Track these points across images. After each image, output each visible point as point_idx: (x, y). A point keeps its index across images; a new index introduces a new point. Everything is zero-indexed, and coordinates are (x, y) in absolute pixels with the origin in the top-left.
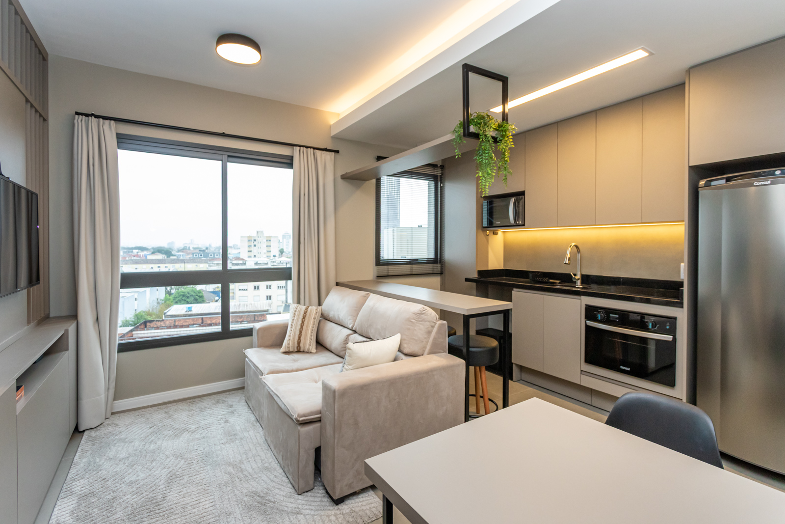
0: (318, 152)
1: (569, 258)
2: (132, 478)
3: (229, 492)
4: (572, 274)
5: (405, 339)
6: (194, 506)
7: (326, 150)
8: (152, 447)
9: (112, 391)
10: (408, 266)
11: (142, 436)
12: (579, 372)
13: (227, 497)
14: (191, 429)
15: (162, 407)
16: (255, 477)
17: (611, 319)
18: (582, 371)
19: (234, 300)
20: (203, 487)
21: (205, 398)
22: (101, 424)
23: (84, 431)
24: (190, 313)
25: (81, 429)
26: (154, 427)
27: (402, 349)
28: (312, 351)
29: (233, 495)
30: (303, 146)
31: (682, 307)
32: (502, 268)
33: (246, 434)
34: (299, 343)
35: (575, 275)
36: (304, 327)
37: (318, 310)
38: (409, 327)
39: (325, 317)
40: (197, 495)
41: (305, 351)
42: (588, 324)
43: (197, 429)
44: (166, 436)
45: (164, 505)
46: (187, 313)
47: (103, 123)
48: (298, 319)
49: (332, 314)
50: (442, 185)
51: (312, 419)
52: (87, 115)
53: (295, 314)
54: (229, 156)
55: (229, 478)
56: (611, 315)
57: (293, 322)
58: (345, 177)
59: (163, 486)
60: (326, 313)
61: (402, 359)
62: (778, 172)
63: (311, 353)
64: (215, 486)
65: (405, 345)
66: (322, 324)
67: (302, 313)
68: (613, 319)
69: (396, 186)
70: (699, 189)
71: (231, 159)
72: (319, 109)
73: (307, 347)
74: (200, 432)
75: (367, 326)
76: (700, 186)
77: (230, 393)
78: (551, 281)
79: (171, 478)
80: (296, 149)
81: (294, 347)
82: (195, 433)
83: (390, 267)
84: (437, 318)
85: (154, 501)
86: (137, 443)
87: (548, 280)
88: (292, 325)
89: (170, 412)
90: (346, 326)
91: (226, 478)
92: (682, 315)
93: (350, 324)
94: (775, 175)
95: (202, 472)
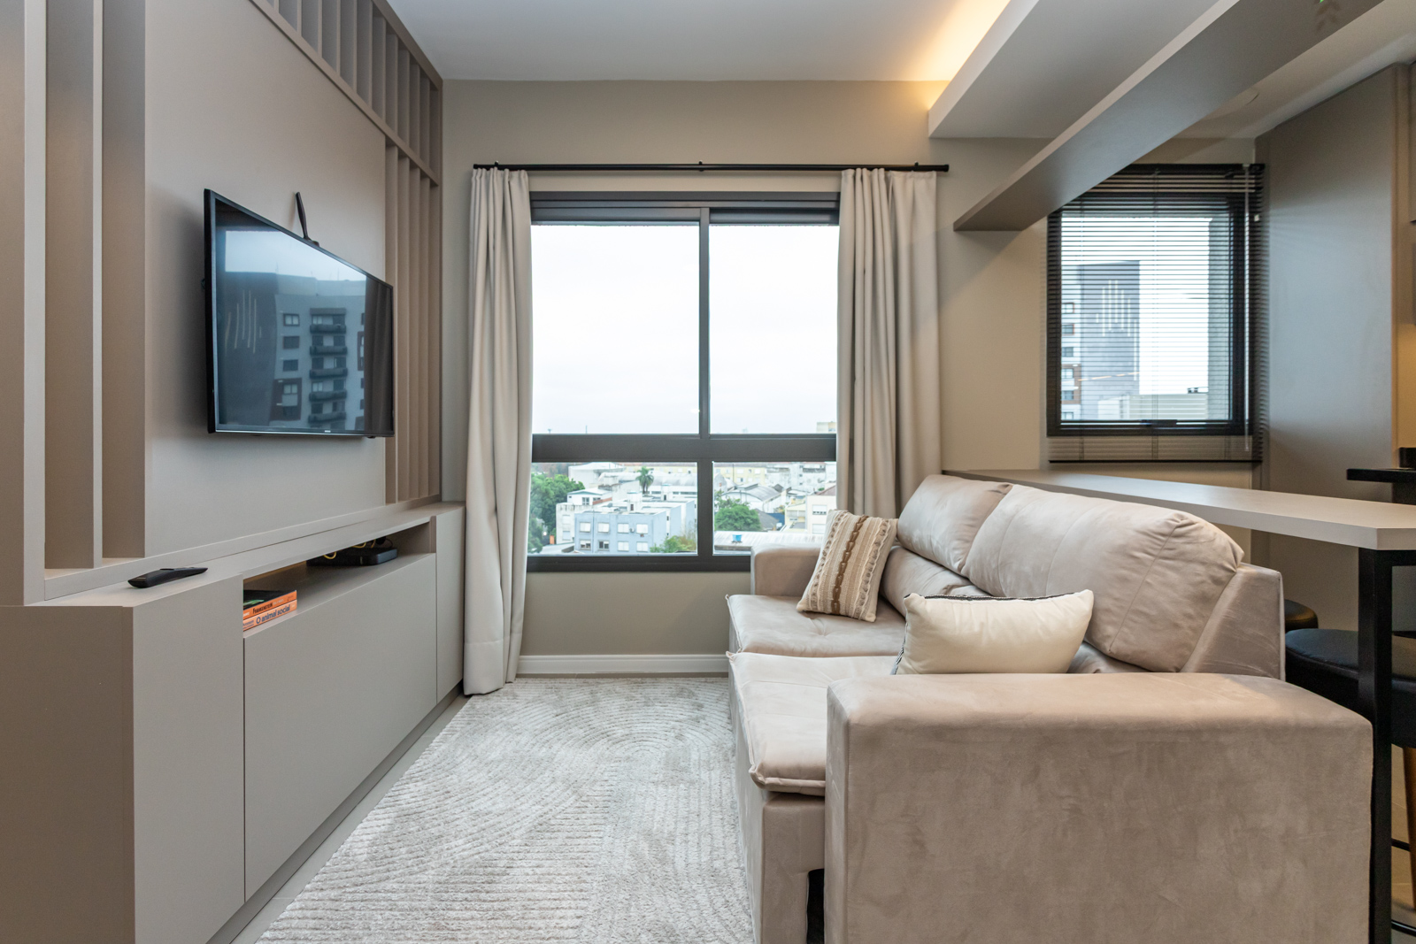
0: (897, 177)
2: (482, 804)
3: (620, 905)
5: (1108, 611)
6: (546, 913)
7: (917, 168)
8: (543, 752)
9: (517, 637)
10: (1145, 441)
11: (538, 727)
13: (610, 918)
14: (615, 736)
15: (591, 681)
16: (684, 886)
19: (806, 530)
20: (579, 871)
21: (663, 680)
22: (497, 690)
23: (470, 696)
24: (738, 545)
25: (467, 692)
26: (563, 715)
27: (1098, 637)
28: (867, 619)
29: (623, 915)
30: (862, 167)
33: (704, 776)
34: (836, 595)
36: (852, 561)
37: (889, 526)
38: (1124, 572)
39: (904, 545)
40: (560, 887)
41: (850, 614)
43: (623, 738)
44: (572, 737)
45: (499, 887)
46: (734, 545)
47: (510, 177)
48: (839, 541)
49: (917, 535)
50: (1256, 218)
51: (802, 787)
52: (488, 167)
53: (833, 530)
54: (713, 211)
55: (635, 868)
57: (828, 548)
58: (963, 227)
59: (519, 841)
60: (904, 534)
61: (1097, 671)
63: (863, 620)
64: (601, 879)
65: (1110, 630)
66: (895, 559)
67: (851, 529)
69: (1129, 311)
71: (716, 217)
72: (901, 80)
73: (855, 607)
74: (626, 747)
75: (994, 566)
77: (709, 679)
79: (539, 828)
80: (846, 175)
81: (824, 602)
82: (618, 745)
83: (1089, 441)
84: (1240, 557)
85: (489, 869)
86: (524, 739)
88: (825, 554)
89: (599, 694)
90: (947, 565)
91: (628, 865)
93: (955, 562)
95: (593, 834)
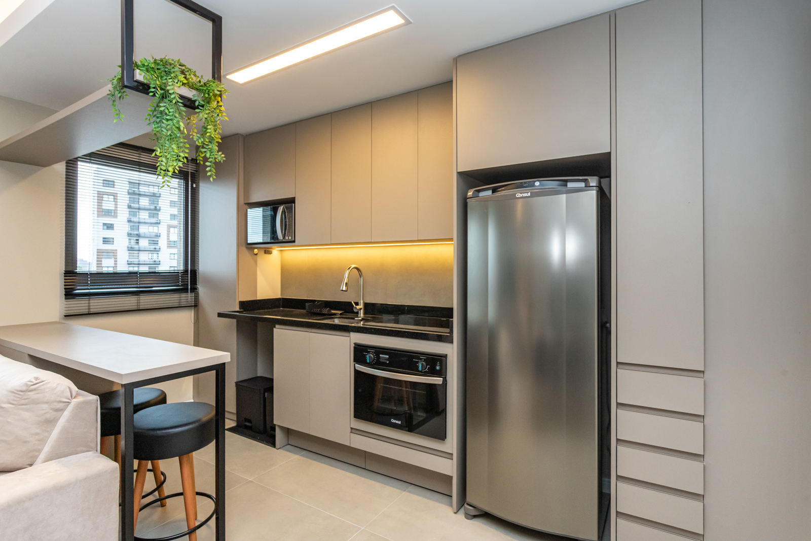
1: (346, 283)
4: (352, 302)
12: (349, 430)
17: (381, 360)
18: (352, 428)
31: (452, 342)
32: (279, 296)
35: (357, 304)
42: (356, 368)
50: (194, 186)
56: (381, 355)
62: (537, 184)
68: (384, 361)
70: (468, 200)
76: (468, 197)
78: (333, 312)
83: (95, 300)
87: (329, 311)
92: (452, 351)
94: (535, 186)
